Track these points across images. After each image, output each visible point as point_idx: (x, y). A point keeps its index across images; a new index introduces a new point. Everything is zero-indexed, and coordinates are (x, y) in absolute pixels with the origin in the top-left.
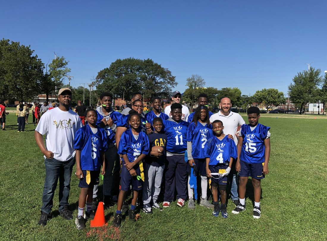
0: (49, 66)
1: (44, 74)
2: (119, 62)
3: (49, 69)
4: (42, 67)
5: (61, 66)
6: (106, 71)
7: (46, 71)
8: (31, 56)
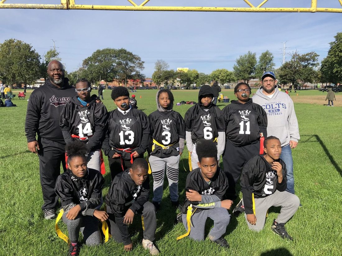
0: (45, 56)
1: (41, 63)
2: (99, 52)
3: (44, 59)
4: (39, 58)
5: (54, 56)
6: (90, 59)
7: (42, 61)
8: (31, 50)
